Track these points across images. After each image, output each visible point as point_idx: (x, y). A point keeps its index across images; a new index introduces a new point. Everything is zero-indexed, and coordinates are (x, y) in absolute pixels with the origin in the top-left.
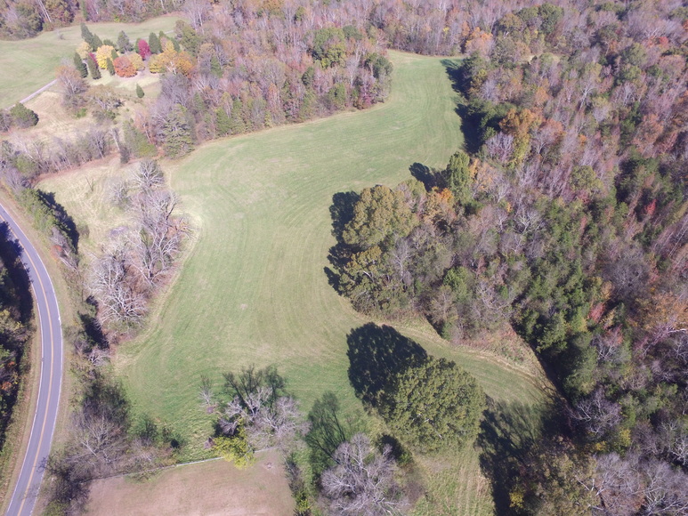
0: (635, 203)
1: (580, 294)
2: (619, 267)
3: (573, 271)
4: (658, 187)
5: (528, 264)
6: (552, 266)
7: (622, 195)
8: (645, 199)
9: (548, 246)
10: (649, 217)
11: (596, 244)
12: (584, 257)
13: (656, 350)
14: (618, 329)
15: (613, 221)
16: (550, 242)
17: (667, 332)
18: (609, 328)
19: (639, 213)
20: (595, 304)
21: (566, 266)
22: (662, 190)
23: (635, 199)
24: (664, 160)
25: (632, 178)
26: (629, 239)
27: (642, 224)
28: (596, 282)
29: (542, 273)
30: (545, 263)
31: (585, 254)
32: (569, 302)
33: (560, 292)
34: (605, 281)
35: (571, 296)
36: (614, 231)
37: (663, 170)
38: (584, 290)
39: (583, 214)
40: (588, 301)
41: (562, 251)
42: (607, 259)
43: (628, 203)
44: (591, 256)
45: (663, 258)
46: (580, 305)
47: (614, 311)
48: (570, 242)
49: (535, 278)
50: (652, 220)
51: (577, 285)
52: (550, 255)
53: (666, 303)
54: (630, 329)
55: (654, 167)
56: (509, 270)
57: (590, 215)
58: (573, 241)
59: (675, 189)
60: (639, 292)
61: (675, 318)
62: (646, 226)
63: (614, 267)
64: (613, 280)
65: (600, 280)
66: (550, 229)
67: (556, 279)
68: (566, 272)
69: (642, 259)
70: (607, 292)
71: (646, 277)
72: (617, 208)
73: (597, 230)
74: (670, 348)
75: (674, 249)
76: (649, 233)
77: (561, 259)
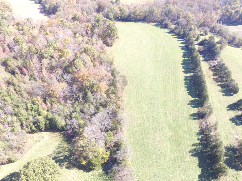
0: (19, 72)
1: (35, 107)
2: (35, 91)
3: (26, 104)
5: (12, 115)
6: (19, 108)
7: (13, 73)
8: (20, 69)
9: (10, 105)
10: (27, 72)
11: (22, 91)
12: (24, 97)
13: (65, 99)
14: (53, 104)
15: (19, 82)
16: (10, 103)
17: (62, 93)
18: (51, 106)
19: (22, 73)
20: (41, 104)
21: (22, 104)
22: (21, 63)
23: (17, 70)
24: (12, 55)
25: (9, 66)
26: (29, 82)
27: (27, 75)
28: (35, 100)
29: (19, 113)
30: (16, 110)
31: (23, 96)
32: (35, 111)
33: (29, 112)
34: (36, 97)
35: (33, 110)
36: (23, 84)
37: (15, 58)
38: (35, 105)
39: (9, 87)
40: (39, 106)
41: (16, 102)
42: (30, 92)
43: (17, 73)
44: (25, 95)
45: (42, 79)
46: (38, 109)
47: (47, 101)
48: (15, 98)
49: (18, 116)
50: (28, 72)
51: (31, 106)
52: (14, 106)
53: (54, 87)
54: (55, 101)
55: (12, 59)
56: (8, 123)
57: (11, 86)
58: (16, 97)
59: (24, 60)
60: (47, 91)
61: (60, 88)
62: (29, 75)
63: (34, 92)
64: (38, 95)
65: (35, 98)
66: (5, 100)
67: (24, 110)
68: (24, 106)
69: (38, 83)
70: (40, 99)
71: (44, 87)
72: (16, 77)
73: (18, 88)
74: (67, 95)
75: (41, 74)
76: (31, 76)
77: (19, 104)
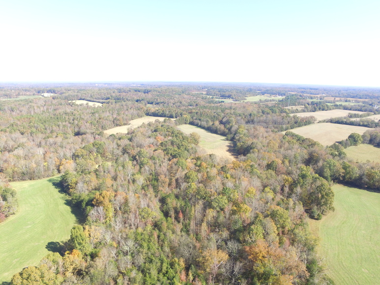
0: (173, 216)
1: (171, 271)
2: (182, 249)
3: (162, 262)
4: (179, 205)
5: (138, 270)
6: (151, 264)
7: (166, 214)
8: (177, 212)
9: (144, 255)
10: (182, 219)
11: (166, 243)
12: (164, 252)
13: (217, 279)
14: (197, 279)
15: (168, 228)
16: (144, 253)
17: (216, 267)
18: (192, 281)
19: (177, 219)
20: (180, 272)
21: (157, 261)
22: (181, 205)
23: (172, 213)
24: (175, 192)
25: (166, 205)
26: (179, 233)
27: (181, 223)
28: (175, 261)
29: (148, 271)
30: (147, 264)
31: (163, 250)
32: (168, 279)
33: (161, 276)
34: (179, 259)
35: (167, 275)
36: (171, 232)
37: (177, 197)
38: (172, 268)
39: (153, 231)
40: (176, 273)
41: (152, 254)
42: (174, 247)
43: (171, 217)
44: (167, 249)
45: (197, 235)
46: (174, 277)
47: (190, 271)
48: (154, 248)
49: (145, 276)
50: (184, 220)
51: (167, 268)
52: (147, 259)
53: (209, 254)
54: (201, 275)
55: (173, 197)
56: (129, 279)
57: (157, 230)
58: (155, 246)
59: (186, 202)
60: (196, 256)
61: (215, 258)
62: (183, 224)
63: (180, 250)
64: (182, 256)
65: (176, 259)
66: (141, 246)
67: (156, 270)
68: (159, 264)
69: (189, 239)
70: (182, 264)
71: (195, 247)
72: (167, 221)
73: (163, 236)
74: (222, 274)
75: (199, 229)
76: (186, 226)
77: (153, 258)
